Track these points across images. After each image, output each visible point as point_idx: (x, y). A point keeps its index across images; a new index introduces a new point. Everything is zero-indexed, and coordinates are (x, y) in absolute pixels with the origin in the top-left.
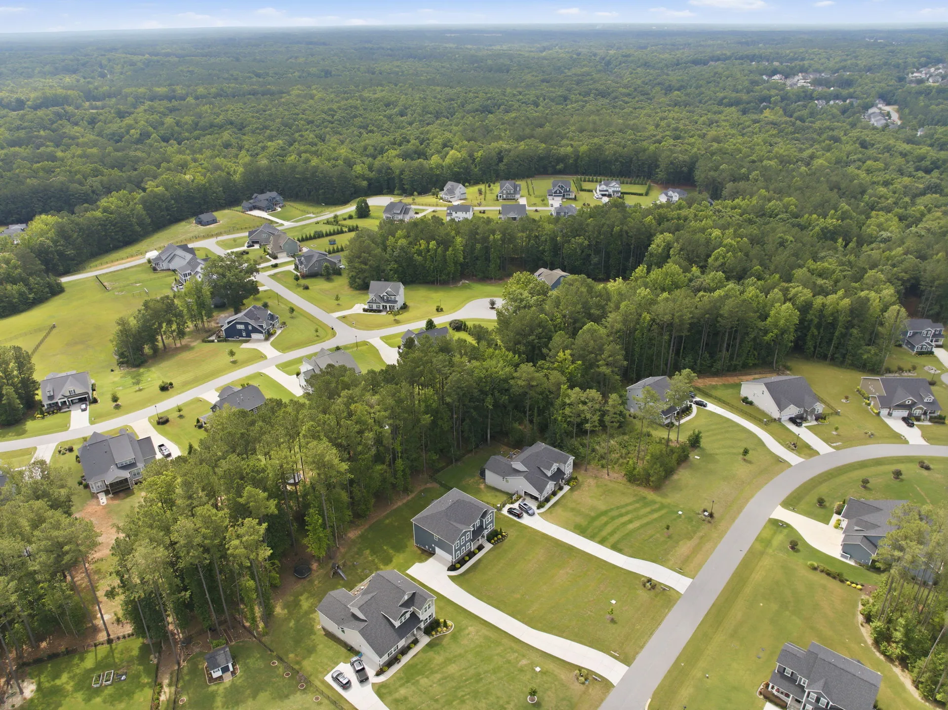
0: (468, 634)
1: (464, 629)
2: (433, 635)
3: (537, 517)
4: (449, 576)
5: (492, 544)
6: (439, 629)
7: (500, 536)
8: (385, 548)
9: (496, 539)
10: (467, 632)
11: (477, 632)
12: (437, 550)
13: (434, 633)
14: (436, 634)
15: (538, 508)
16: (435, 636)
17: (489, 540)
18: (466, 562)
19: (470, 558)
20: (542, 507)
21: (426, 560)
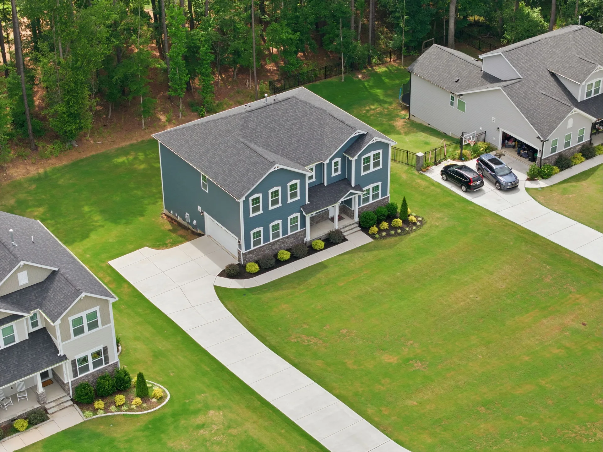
0: (202, 426)
1: (196, 412)
2: (95, 411)
3: (521, 195)
4: (218, 289)
5: (372, 236)
6: (120, 398)
7: (398, 222)
8: (86, 209)
9: (385, 225)
10: (199, 419)
11: (229, 427)
12: (210, 222)
13: (99, 404)
14: (106, 409)
15: (532, 178)
16: (101, 414)
17: (364, 227)
18: (279, 263)
19: (294, 258)
20: (545, 176)
21: (174, 244)
